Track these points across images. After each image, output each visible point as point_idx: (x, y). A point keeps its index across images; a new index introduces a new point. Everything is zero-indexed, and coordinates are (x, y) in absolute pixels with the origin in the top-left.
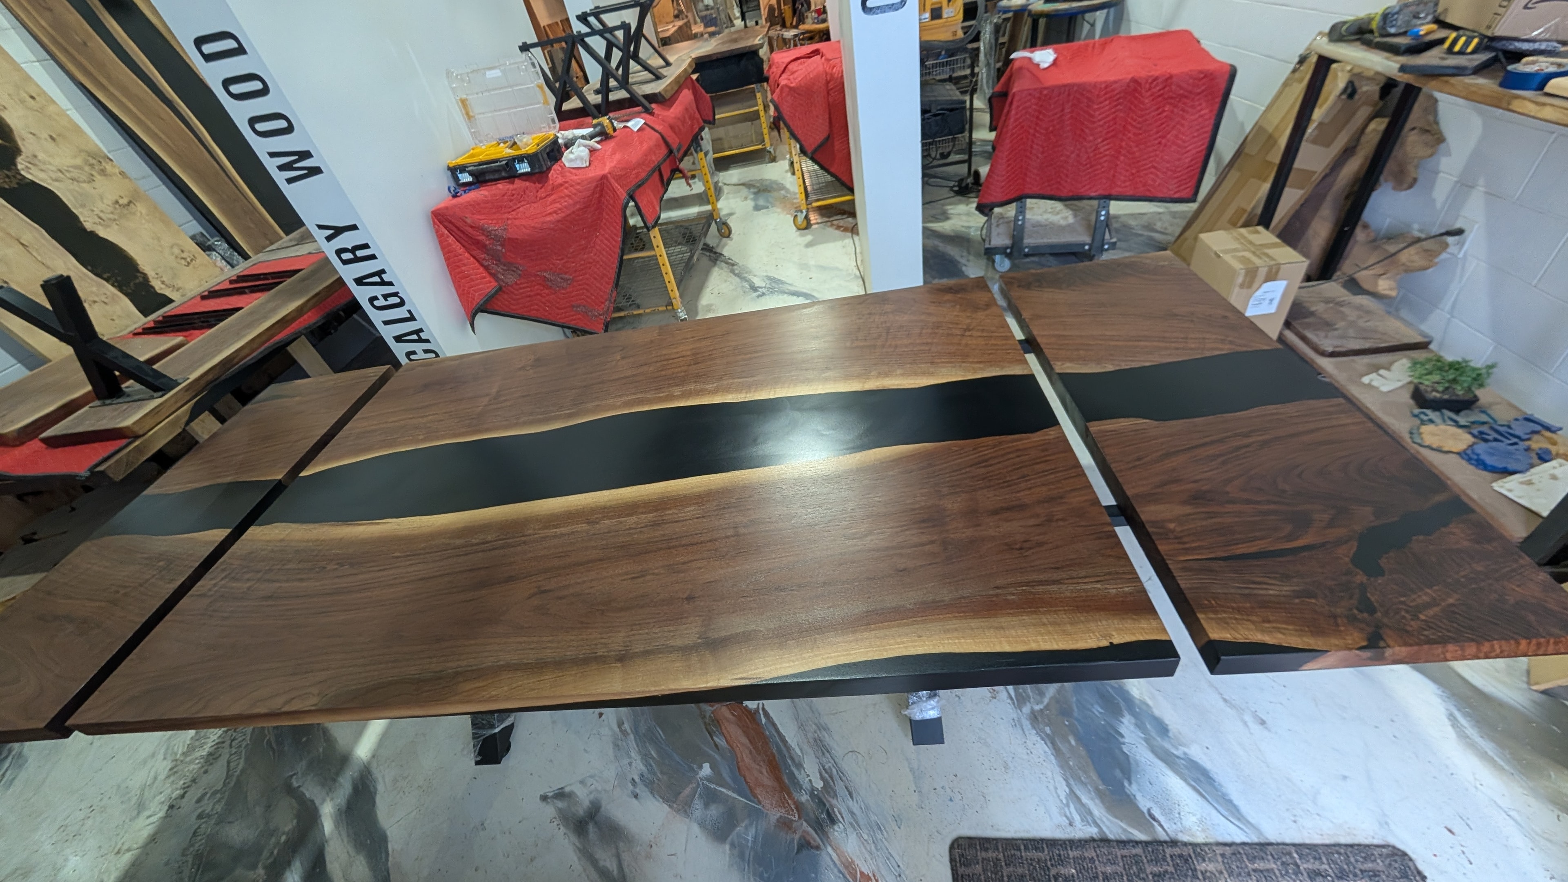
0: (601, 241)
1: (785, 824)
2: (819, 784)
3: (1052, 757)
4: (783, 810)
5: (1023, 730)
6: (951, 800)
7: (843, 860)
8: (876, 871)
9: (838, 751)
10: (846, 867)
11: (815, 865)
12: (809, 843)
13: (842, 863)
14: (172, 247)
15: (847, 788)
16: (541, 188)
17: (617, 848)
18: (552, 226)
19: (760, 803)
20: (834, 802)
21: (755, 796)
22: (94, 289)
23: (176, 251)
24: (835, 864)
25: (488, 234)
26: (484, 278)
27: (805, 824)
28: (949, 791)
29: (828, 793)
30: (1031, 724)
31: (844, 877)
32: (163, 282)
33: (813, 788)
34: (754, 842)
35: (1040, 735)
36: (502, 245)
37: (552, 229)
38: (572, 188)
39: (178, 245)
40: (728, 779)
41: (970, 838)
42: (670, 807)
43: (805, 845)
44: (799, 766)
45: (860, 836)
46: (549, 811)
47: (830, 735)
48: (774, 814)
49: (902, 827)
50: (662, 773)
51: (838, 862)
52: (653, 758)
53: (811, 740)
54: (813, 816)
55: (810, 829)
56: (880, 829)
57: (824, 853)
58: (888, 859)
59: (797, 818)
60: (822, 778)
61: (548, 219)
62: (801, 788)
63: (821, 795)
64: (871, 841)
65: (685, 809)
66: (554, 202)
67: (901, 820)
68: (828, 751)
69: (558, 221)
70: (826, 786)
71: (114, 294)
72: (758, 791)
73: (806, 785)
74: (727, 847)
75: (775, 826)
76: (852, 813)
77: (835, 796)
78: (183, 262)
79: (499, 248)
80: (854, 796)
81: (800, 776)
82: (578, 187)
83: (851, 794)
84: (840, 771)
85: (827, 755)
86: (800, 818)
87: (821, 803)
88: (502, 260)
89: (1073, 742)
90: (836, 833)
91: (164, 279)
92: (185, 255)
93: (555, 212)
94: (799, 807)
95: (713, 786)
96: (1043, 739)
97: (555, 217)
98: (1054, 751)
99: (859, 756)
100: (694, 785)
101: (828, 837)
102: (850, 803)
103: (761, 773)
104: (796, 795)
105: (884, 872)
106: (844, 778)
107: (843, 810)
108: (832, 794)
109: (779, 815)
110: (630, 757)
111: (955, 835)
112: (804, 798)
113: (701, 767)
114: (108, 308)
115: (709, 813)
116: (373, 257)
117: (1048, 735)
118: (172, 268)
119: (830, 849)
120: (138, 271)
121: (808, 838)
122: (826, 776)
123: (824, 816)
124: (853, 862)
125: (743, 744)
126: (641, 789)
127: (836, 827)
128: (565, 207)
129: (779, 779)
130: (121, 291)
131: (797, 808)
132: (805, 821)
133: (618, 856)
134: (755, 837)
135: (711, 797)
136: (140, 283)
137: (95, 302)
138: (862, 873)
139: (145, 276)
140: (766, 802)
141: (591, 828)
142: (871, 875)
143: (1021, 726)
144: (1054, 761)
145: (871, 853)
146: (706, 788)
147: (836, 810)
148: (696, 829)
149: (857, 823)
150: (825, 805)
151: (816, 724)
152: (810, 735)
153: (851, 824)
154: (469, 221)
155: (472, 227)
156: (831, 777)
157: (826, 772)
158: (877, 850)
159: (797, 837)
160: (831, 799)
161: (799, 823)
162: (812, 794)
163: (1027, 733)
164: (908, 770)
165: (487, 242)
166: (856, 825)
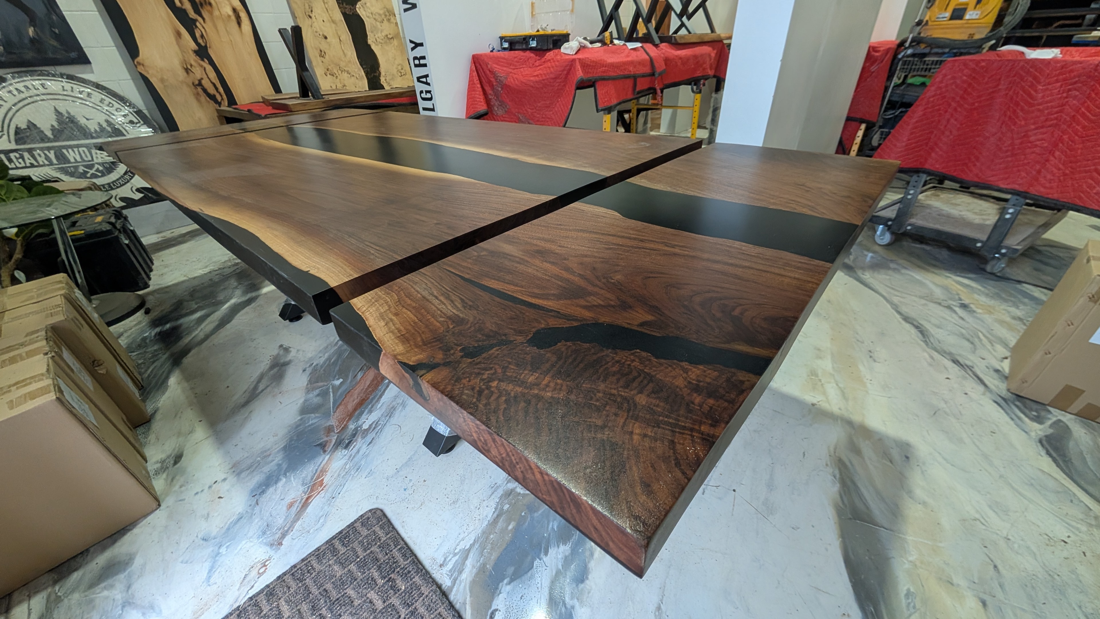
0: (560, 105)
1: (329, 430)
2: (365, 427)
3: (486, 523)
4: (337, 423)
5: (493, 493)
6: (405, 490)
7: (326, 466)
8: (328, 486)
9: (395, 420)
10: (321, 471)
11: (312, 458)
12: (325, 446)
13: (323, 468)
14: (398, 65)
15: (373, 439)
16: (539, 60)
17: (271, 383)
18: (532, 84)
19: (334, 412)
20: (359, 439)
21: (337, 408)
22: (356, 70)
23: (400, 68)
24: (320, 465)
25: (496, 77)
26: (481, 102)
27: (335, 437)
28: (411, 484)
29: (363, 433)
30: (502, 495)
31: (315, 474)
32: (386, 80)
33: (361, 426)
34: (309, 426)
35: (497, 506)
36: (502, 88)
37: (532, 87)
38: (553, 64)
39: (402, 66)
40: (339, 393)
41: (385, 515)
42: (307, 385)
43: (323, 446)
44: (370, 412)
45: (346, 464)
46: (275, 352)
47: (401, 411)
48: (333, 422)
49: (367, 479)
50: (324, 370)
51: (322, 466)
52: (330, 361)
53: (391, 406)
54: (343, 437)
55: (334, 441)
56: (358, 469)
57: (324, 456)
58: (341, 486)
59: (336, 432)
60: (370, 426)
61: (532, 79)
62: (357, 421)
63: (359, 432)
64: (346, 471)
65: (308, 391)
66: (540, 69)
67: (372, 475)
68: (390, 417)
69: (536, 82)
70: (367, 430)
71: (362, 76)
72: (341, 407)
73: (360, 422)
74: (299, 418)
75: (325, 427)
76: (358, 451)
77: (363, 438)
78: (400, 74)
79: (500, 89)
80: (371, 445)
81: (364, 416)
82: (557, 63)
83: (370, 443)
84: (381, 430)
85: (388, 417)
86: (338, 433)
87: (354, 435)
88: (500, 98)
89: (510, 527)
90: (340, 453)
91: (387, 78)
92: (402, 71)
93: (537, 76)
94: (345, 427)
95: (331, 390)
96: (496, 509)
97: (537, 79)
98: (492, 520)
99: (399, 431)
100: (326, 384)
101: (334, 452)
102: (364, 447)
103: (353, 401)
104: (351, 422)
105: (330, 490)
106: (378, 434)
107: (357, 447)
108: (364, 435)
109: (334, 424)
110: (324, 355)
111: (381, 507)
112: (352, 426)
113: (338, 379)
114: (357, 81)
115: (314, 399)
116: (425, 65)
117: (502, 509)
118: (393, 75)
119: (328, 456)
120: (378, 70)
121: (328, 444)
122: (374, 426)
123: (347, 441)
124: (326, 472)
125: (365, 383)
126: (309, 371)
127: (344, 450)
128: (544, 74)
129: (355, 410)
130: (366, 76)
131: (343, 428)
132: (338, 436)
133: (268, 386)
134: (312, 424)
135: (324, 394)
136: (376, 76)
137: (353, 76)
138: (323, 480)
139: (380, 73)
140: (337, 414)
141: (276, 370)
142: (324, 485)
143: (495, 491)
144: (484, 525)
145: (339, 475)
146: (328, 389)
147: (355, 443)
148: (301, 401)
149: (354, 457)
150: (354, 437)
151: (403, 401)
152: (394, 403)
153: (351, 455)
154: (489, 66)
155: (490, 71)
156: (374, 428)
157: (376, 425)
158: (343, 477)
159: (325, 439)
160: (360, 437)
161: (334, 434)
162: (356, 429)
163: (493, 497)
164: (409, 456)
165: (495, 84)
166: (351, 458)
